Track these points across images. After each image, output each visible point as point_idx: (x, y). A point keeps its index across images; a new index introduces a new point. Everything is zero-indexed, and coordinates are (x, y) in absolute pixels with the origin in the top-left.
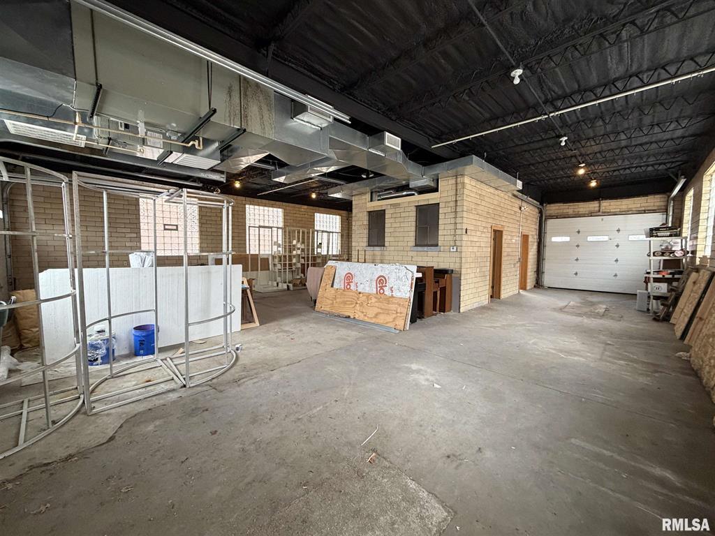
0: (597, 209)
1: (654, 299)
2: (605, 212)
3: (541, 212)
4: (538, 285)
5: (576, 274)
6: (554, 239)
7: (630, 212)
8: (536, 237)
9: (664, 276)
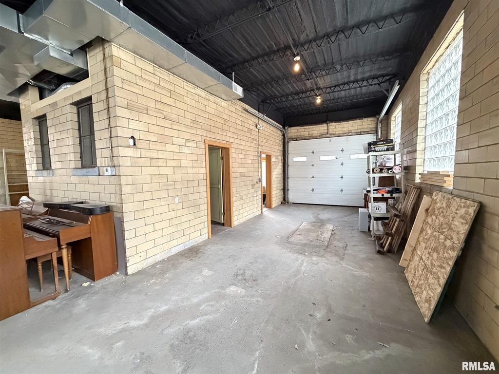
0: (326, 131)
1: (375, 220)
2: (332, 134)
3: (284, 135)
4: (285, 201)
5: (313, 190)
6: (296, 159)
7: (350, 134)
8: (281, 158)
9: (383, 195)
